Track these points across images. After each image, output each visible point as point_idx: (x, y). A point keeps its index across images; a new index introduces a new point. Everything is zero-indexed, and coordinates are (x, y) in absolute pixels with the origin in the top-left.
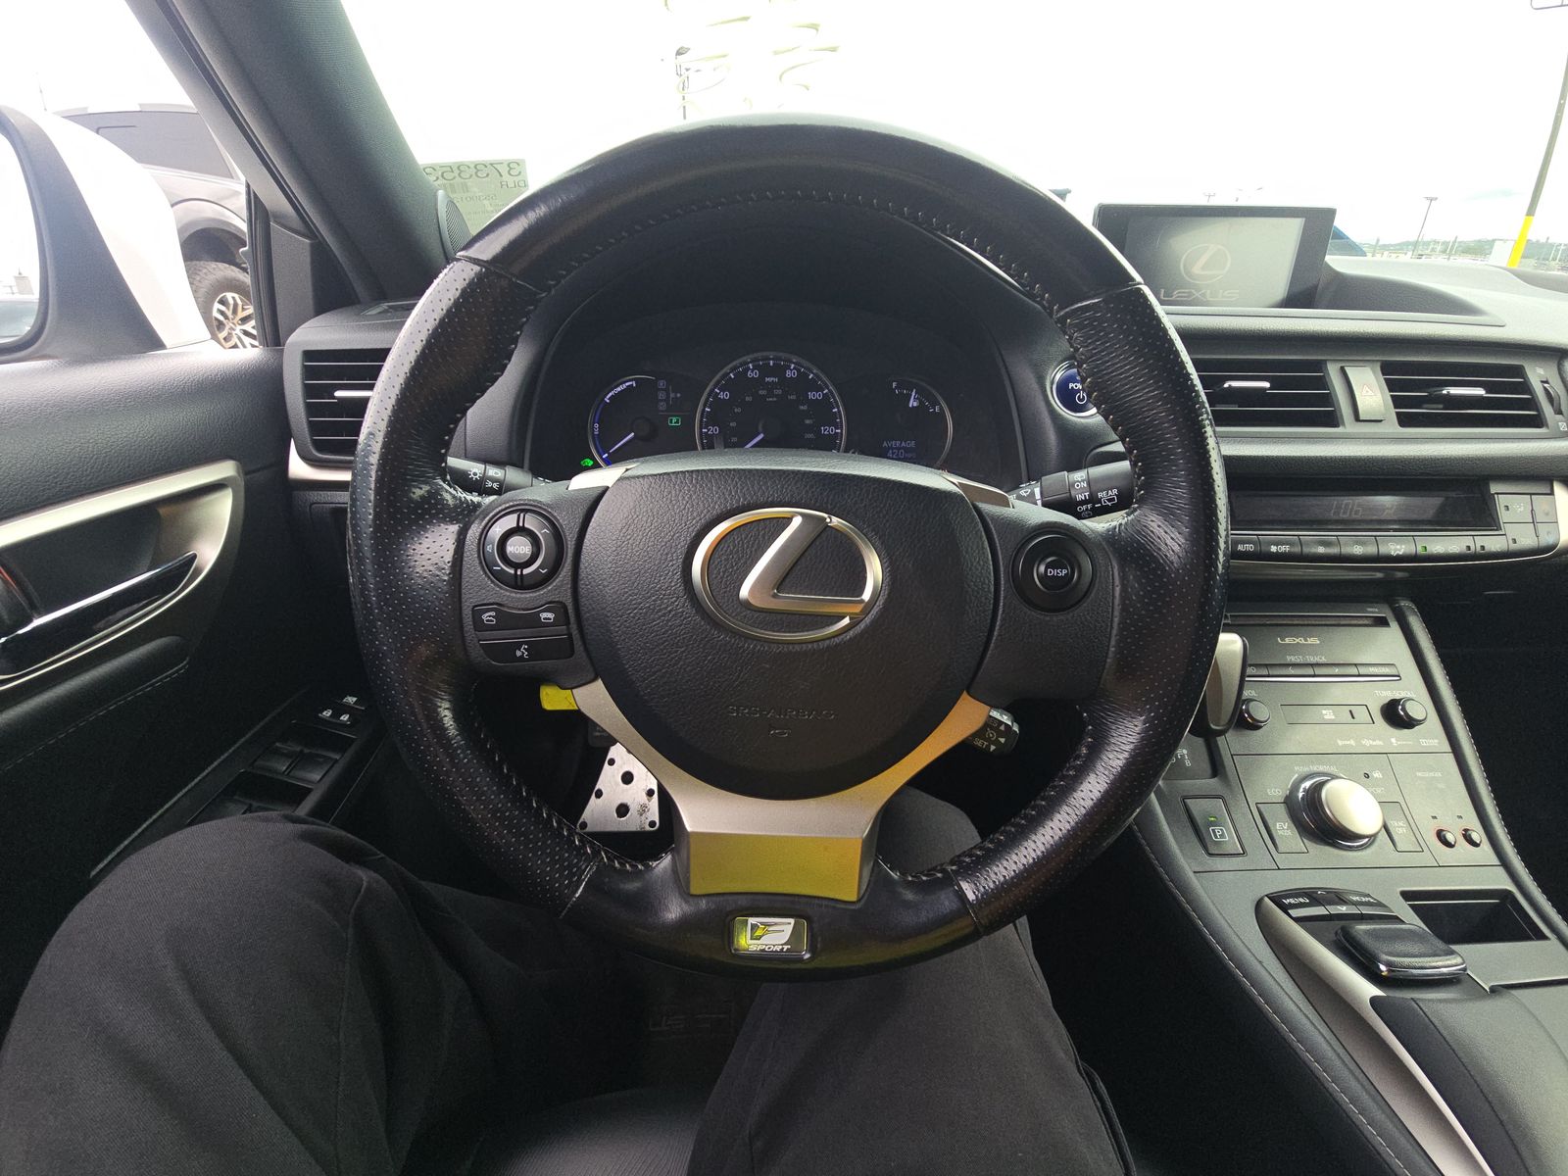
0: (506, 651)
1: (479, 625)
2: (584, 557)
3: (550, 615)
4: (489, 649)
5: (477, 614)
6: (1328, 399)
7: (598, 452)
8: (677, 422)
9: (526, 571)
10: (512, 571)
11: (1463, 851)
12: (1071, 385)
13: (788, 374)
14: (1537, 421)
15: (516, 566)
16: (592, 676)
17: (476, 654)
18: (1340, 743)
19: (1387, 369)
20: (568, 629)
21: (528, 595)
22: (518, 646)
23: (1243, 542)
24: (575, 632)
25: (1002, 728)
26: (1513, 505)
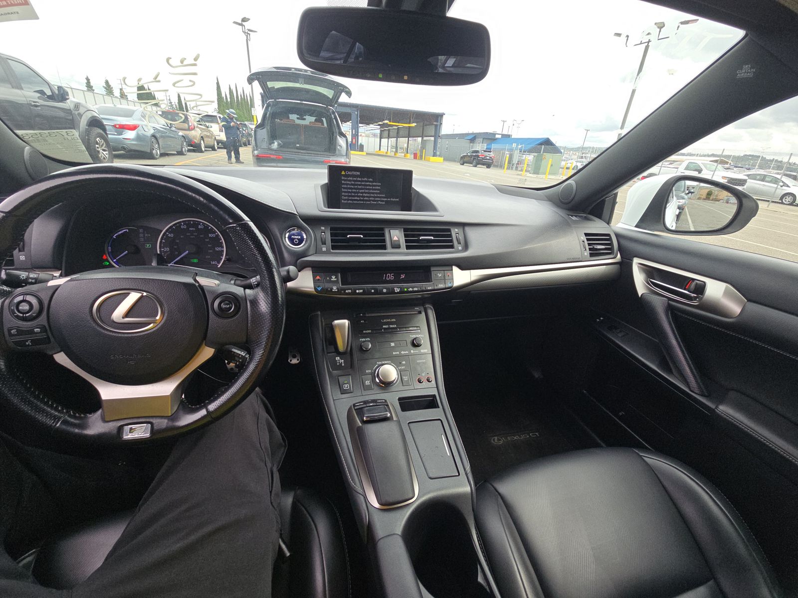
0: (22, 343)
1: (10, 335)
2: (51, 310)
3: (39, 330)
4: (16, 343)
5: (9, 331)
6: (384, 241)
7: (111, 259)
8: (149, 246)
9: (27, 315)
10: (22, 315)
11: (425, 384)
12: (292, 237)
13: (200, 227)
14: (452, 247)
15: (23, 313)
16: (59, 350)
17: (12, 345)
18: (394, 353)
19: (405, 230)
20: (47, 334)
21: (29, 323)
22: (27, 341)
23: (348, 289)
24: (50, 335)
25: (240, 356)
26: (437, 274)
